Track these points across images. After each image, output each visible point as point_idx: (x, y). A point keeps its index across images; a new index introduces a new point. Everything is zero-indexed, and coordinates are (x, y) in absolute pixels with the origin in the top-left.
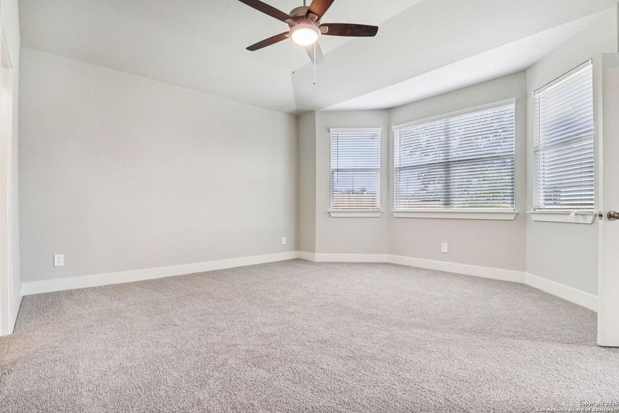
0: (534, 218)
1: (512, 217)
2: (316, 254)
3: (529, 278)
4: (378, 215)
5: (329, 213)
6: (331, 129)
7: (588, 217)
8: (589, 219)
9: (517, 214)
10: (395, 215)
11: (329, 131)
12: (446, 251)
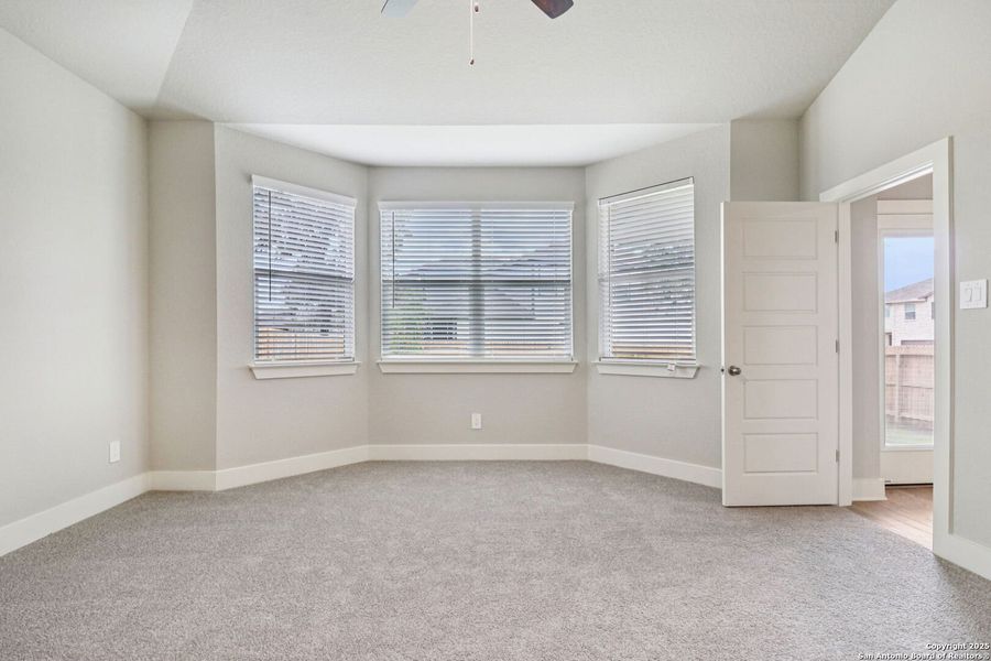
0: (602, 370)
1: (570, 369)
2: (217, 472)
3: (594, 452)
4: (352, 370)
5: (251, 369)
6: (253, 176)
7: (688, 370)
8: (691, 373)
9: (577, 364)
10: (385, 369)
11: (250, 180)
12: (479, 426)
